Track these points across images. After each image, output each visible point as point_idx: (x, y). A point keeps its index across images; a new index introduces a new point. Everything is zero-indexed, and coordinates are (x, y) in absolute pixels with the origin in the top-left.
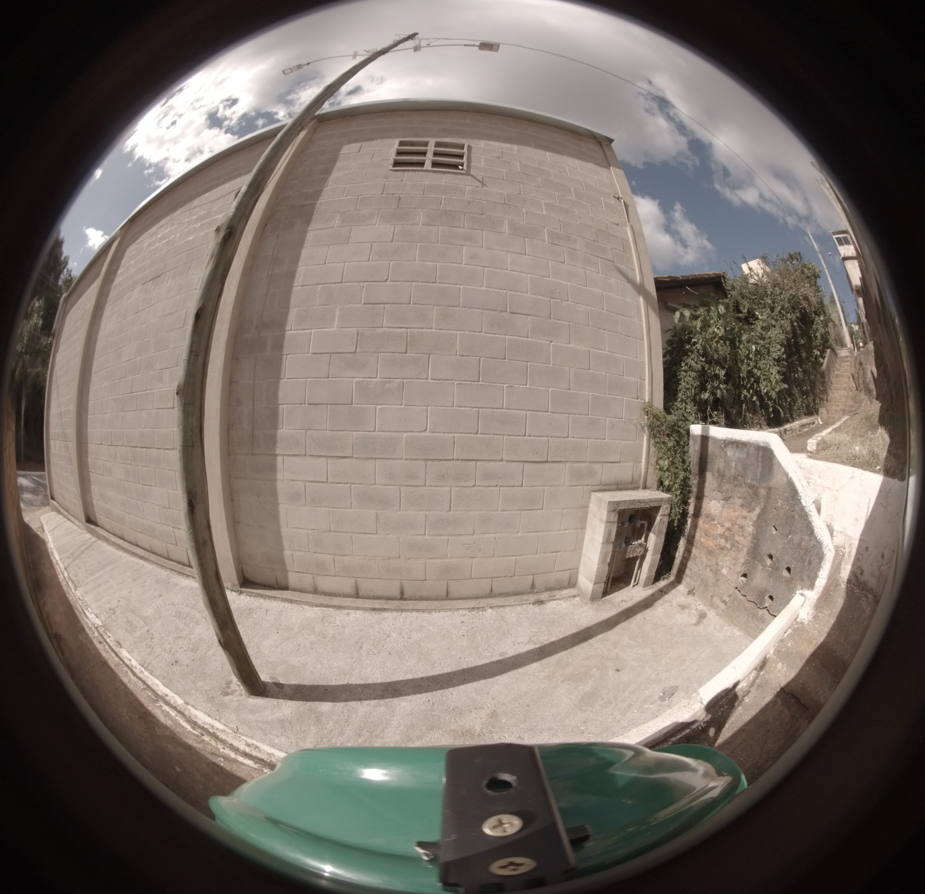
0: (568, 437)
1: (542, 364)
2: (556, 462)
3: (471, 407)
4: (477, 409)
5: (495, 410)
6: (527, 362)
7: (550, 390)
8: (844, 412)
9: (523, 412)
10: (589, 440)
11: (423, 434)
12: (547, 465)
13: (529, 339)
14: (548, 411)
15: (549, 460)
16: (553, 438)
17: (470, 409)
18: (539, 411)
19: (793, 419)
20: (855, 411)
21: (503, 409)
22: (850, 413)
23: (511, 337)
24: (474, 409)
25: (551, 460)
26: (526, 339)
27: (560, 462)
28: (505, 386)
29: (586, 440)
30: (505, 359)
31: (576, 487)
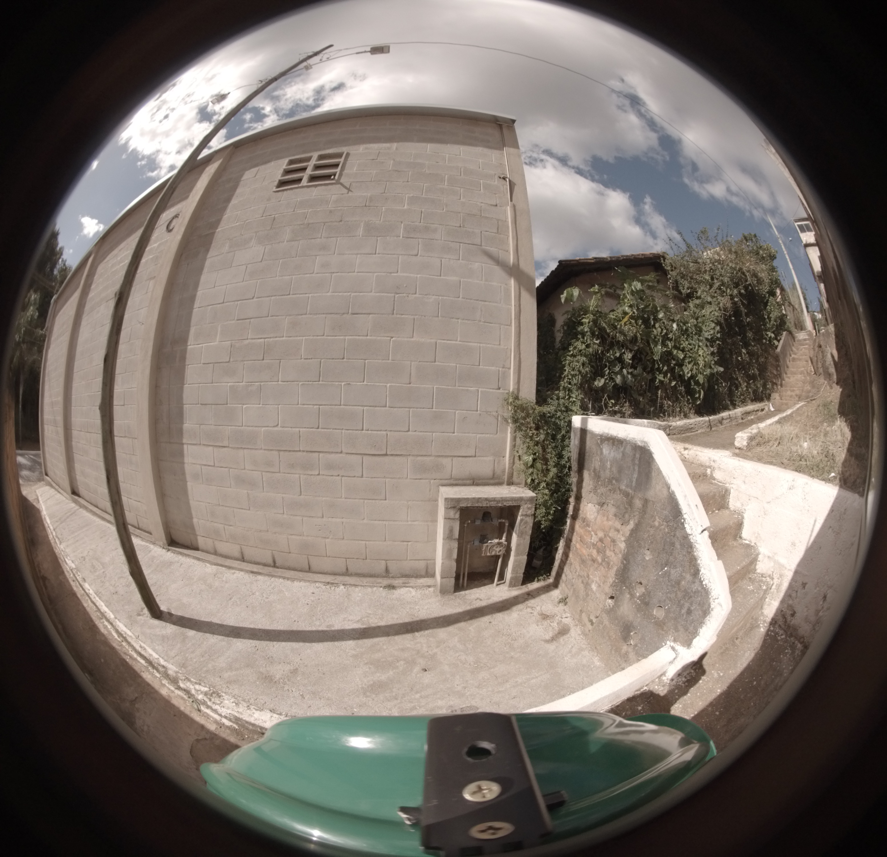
0: (409, 431)
1: (380, 361)
2: (397, 455)
3: (313, 405)
4: (318, 406)
5: (333, 407)
6: (366, 360)
7: (388, 385)
8: (800, 398)
9: (360, 407)
10: (434, 434)
11: (276, 429)
12: (386, 459)
13: (368, 337)
14: (386, 406)
15: (388, 453)
16: (392, 432)
17: (312, 406)
18: (376, 406)
19: (735, 406)
20: (812, 396)
21: (341, 405)
22: (807, 398)
23: (350, 337)
24: (315, 406)
25: (391, 453)
26: (365, 338)
27: (401, 455)
28: (343, 384)
29: (431, 433)
30: (343, 358)
31: (421, 481)
